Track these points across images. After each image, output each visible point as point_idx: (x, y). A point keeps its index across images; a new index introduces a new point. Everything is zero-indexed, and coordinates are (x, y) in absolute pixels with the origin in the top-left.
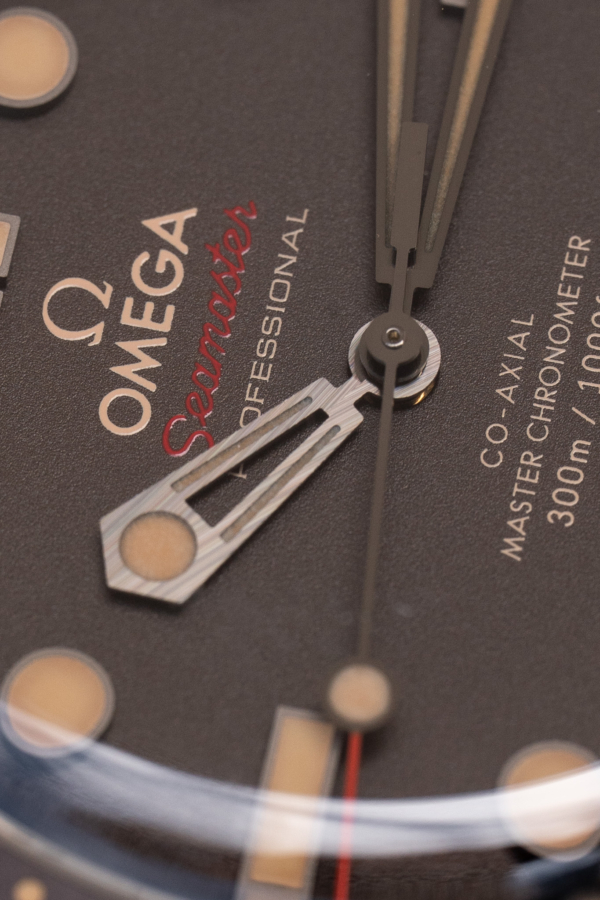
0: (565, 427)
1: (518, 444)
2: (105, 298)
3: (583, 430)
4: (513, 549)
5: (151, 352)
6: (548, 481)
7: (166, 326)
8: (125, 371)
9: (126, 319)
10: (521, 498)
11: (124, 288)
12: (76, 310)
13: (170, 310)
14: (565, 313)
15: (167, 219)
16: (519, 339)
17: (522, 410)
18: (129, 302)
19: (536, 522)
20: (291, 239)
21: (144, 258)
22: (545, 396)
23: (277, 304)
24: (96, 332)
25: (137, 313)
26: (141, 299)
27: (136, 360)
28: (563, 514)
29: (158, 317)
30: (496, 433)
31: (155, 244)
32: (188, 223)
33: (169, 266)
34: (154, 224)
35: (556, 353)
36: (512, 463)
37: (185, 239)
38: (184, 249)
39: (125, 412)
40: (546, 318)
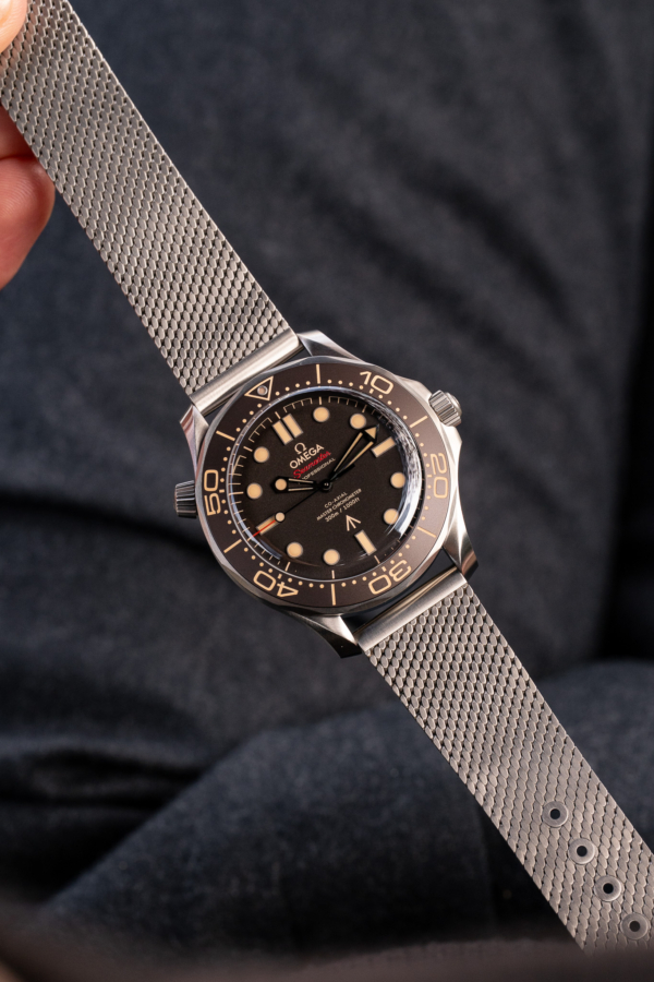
0: (338, 510)
1: (331, 507)
2: (305, 449)
3: (339, 512)
4: (319, 518)
6: (330, 514)
10: (325, 513)
11: (307, 450)
14: (351, 497)
16: (343, 495)
17: (335, 504)
19: (324, 518)
20: (331, 461)
22: (339, 504)
23: (322, 467)
28: (328, 519)
30: (330, 503)
35: (345, 500)
36: (328, 509)
39: (294, 464)
40: (348, 496)
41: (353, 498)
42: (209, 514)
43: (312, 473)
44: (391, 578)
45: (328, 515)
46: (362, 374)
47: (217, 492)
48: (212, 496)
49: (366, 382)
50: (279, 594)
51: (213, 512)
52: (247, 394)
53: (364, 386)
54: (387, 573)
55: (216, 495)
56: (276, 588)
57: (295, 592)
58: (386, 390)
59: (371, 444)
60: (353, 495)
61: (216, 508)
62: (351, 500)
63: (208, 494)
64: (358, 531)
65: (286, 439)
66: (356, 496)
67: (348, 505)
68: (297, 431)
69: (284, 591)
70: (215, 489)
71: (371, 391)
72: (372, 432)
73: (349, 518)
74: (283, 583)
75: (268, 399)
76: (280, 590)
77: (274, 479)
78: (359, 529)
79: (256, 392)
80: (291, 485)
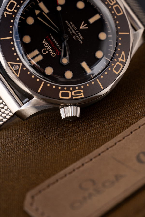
0: (77, 33)
1: (76, 37)
2: (45, 49)
3: (78, 32)
4: (82, 43)
5: (51, 50)
6: (80, 37)
7: (50, 48)
8: (51, 52)
9: (48, 49)
10: (79, 39)
11: (46, 48)
12: (45, 51)
13: (49, 46)
14: (70, 26)
15: (44, 41)
16: (69, 30)
17: (74, 34)
18: (47, 48)
19: (81, 40)
20: (51, 36)
21: (45, 45)
22: (74, 32)
23: (55, 41)
24: (47, 52)
25: (48, 48)
26: (47, 47)
27: (51, 51)
28: (82, 38)
29: (49, 48)
30: (74, 37)
31: (45, 43)
32: (45, 40)
33: (47, 44)
34: (43, 42)
35: (72, 29)
36: (77, 38)
37: (46, 41)
38: (46, 42)
39: (53, 55)
40: (69, 28)
41: (71, 25)
42: (83, 96)
43: (58, 46)
44: (115, 4)
45: (80, 38)
46: (6, 16)
47: (71, 91)
48: (73, 95)
49: (11, 14)
50: (124, 61)
51: (82, 94)
52: (18, 76)
53: (12, 15)
54: (112, 6)
55: (73, 92)
56: (121, 62)
57: (123, 52)
58: (14, 4)
59: (43, 13)
60: (69, 25)
61: (80, 92)
62: (72, 26)
63: (72, 96)
64: (88, 23)
65: (40, 58)
66: (70, 23)
67: (75, 27)
68: (36, 52)
69: (123, 58)
70: (70, 93)
71: (16, 11)
72: (37, 12)
73: (81, 27)
74: (119, 59)
75: (21, 64)
76: (122, 60)
77: (62, 65)
78: (87, 22)
79: (17, 71)
80: (65, 56)
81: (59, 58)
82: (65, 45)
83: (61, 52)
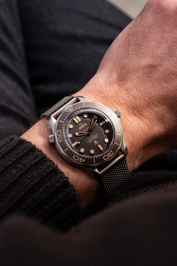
0: (92, 140)
4: (88, 142)
11: (83, 125)
12: (81, 124)
16: (93, 136)
17: (91, 138)
23: (87, 129)
28: (90, 142)
40: (95, 136)
42: (59, 142)
43: (85, 130)
44: (109, 156)
46: (95, 104)
49: (97, 107)
50: (80, 161)
52: (66, 111)
54: (108, 154)
55: (61, 137)
56: (79, 160)
57: (84, 160)
58: (102, 108)
60: (96, 136)
61: (61, 140)
63: (59, 137)
65: (77, 122)
66: (97, 136)
67: (95, 138)
68: (80, 120)
69: (81, 160)
70: (60, 135)
71: (98, 109)
73: (95, 142)
74: (81, 158)
75: (72, 112)
76: (80, 160)
77: (75, 132)
78: (98, 144)
79: (68, 110)
80: (80, 134)
81: (78, 131)
82: (85, 134)
83: (81, 132)
